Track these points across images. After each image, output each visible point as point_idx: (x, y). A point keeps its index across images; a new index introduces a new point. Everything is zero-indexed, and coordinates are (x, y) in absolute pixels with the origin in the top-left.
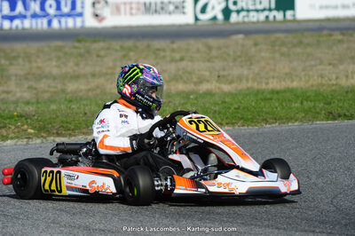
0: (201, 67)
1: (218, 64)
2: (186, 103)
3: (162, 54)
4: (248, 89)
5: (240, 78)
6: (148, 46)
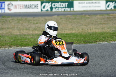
3: (30, 21)
6: (26, 19)
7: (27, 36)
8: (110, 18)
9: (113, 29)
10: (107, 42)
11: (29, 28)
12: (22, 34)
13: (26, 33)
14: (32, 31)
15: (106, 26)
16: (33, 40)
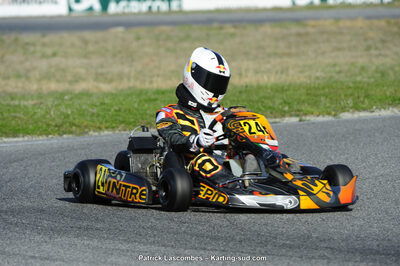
0: (76, 64)
1: (96, 61)
2: (60, 105)
3: (32, 49)
4: (130, 88)
5: (120, 76)
6: (16, 40)
7: (20, 100)
8: (307, 34)
9: (318, 74)
10: (297, 119)
11: (28, 71)
12: (4, 92)
13: (15, 90)
14: (39, 80)
15: (292, 61)
16: (40, 112)
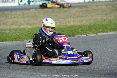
0: (21, 20)
2: (16, 32)
5: (34, 23)
7: (4, 31)
11: (7, 22)
13: (3, 28)
14: (10, 25)
16: (10, 34)
